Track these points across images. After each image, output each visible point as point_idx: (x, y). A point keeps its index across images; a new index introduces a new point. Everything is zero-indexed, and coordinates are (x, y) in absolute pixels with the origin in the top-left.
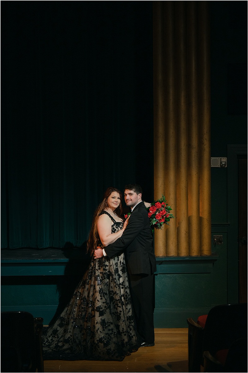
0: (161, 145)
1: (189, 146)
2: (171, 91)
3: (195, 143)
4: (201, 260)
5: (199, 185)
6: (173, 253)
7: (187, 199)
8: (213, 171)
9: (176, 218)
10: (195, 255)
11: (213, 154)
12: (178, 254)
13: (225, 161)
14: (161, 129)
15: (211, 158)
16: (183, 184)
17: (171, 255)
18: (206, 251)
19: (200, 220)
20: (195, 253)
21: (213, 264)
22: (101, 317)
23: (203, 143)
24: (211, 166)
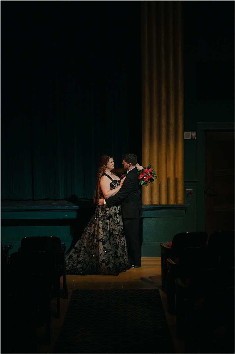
0: (147, 123)
1: (168, 123)
2: (155, 83)
3: (172, 121)
4: (176, 207)
5: (175, 152)
6: (156, 202)
7: (166, 163)
8: (186, 142)
9: (158, 176)
10: (172, 204)
11: (185, 129)
12: (160, 202)
13: (194, 134)
14: (147, 112)
15: (184, 132)
16: (163, 152)
17: (155, 204)
18: (180, 201)
19: (176, 180)
20: (172, 202)
21: (186, 210)
22: (103, 246)
23: (178, 122)
24: (184, 139)
